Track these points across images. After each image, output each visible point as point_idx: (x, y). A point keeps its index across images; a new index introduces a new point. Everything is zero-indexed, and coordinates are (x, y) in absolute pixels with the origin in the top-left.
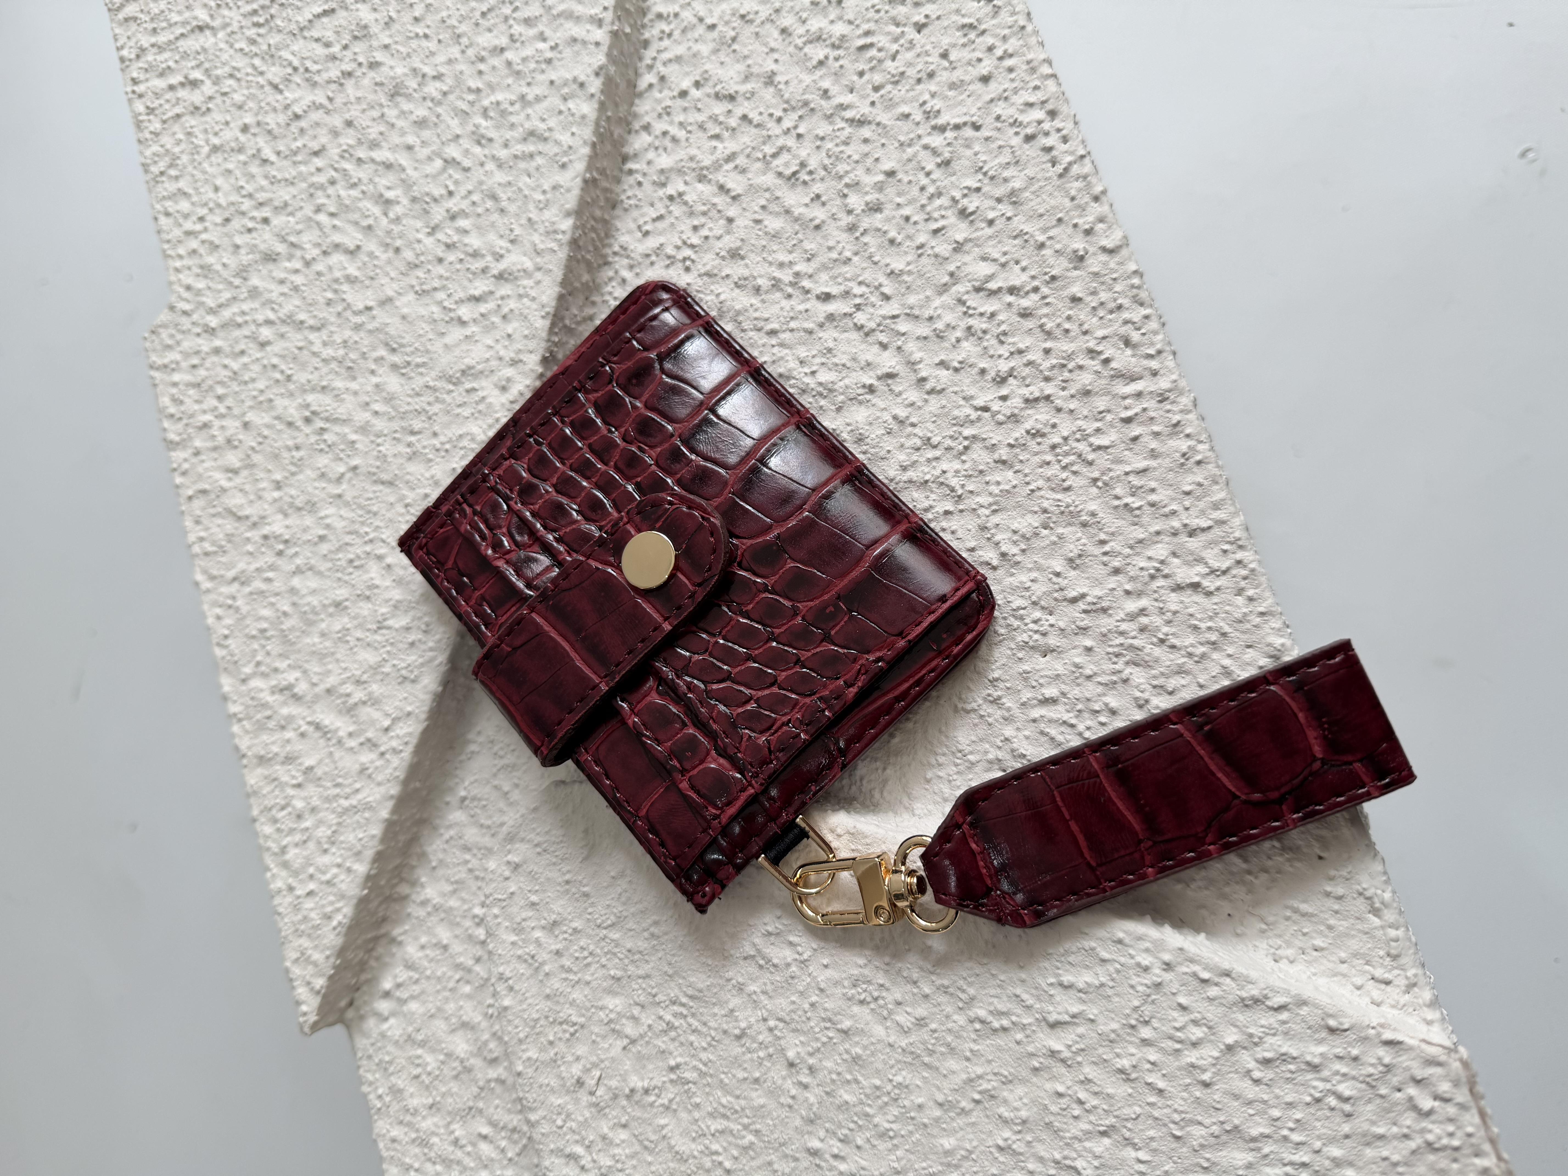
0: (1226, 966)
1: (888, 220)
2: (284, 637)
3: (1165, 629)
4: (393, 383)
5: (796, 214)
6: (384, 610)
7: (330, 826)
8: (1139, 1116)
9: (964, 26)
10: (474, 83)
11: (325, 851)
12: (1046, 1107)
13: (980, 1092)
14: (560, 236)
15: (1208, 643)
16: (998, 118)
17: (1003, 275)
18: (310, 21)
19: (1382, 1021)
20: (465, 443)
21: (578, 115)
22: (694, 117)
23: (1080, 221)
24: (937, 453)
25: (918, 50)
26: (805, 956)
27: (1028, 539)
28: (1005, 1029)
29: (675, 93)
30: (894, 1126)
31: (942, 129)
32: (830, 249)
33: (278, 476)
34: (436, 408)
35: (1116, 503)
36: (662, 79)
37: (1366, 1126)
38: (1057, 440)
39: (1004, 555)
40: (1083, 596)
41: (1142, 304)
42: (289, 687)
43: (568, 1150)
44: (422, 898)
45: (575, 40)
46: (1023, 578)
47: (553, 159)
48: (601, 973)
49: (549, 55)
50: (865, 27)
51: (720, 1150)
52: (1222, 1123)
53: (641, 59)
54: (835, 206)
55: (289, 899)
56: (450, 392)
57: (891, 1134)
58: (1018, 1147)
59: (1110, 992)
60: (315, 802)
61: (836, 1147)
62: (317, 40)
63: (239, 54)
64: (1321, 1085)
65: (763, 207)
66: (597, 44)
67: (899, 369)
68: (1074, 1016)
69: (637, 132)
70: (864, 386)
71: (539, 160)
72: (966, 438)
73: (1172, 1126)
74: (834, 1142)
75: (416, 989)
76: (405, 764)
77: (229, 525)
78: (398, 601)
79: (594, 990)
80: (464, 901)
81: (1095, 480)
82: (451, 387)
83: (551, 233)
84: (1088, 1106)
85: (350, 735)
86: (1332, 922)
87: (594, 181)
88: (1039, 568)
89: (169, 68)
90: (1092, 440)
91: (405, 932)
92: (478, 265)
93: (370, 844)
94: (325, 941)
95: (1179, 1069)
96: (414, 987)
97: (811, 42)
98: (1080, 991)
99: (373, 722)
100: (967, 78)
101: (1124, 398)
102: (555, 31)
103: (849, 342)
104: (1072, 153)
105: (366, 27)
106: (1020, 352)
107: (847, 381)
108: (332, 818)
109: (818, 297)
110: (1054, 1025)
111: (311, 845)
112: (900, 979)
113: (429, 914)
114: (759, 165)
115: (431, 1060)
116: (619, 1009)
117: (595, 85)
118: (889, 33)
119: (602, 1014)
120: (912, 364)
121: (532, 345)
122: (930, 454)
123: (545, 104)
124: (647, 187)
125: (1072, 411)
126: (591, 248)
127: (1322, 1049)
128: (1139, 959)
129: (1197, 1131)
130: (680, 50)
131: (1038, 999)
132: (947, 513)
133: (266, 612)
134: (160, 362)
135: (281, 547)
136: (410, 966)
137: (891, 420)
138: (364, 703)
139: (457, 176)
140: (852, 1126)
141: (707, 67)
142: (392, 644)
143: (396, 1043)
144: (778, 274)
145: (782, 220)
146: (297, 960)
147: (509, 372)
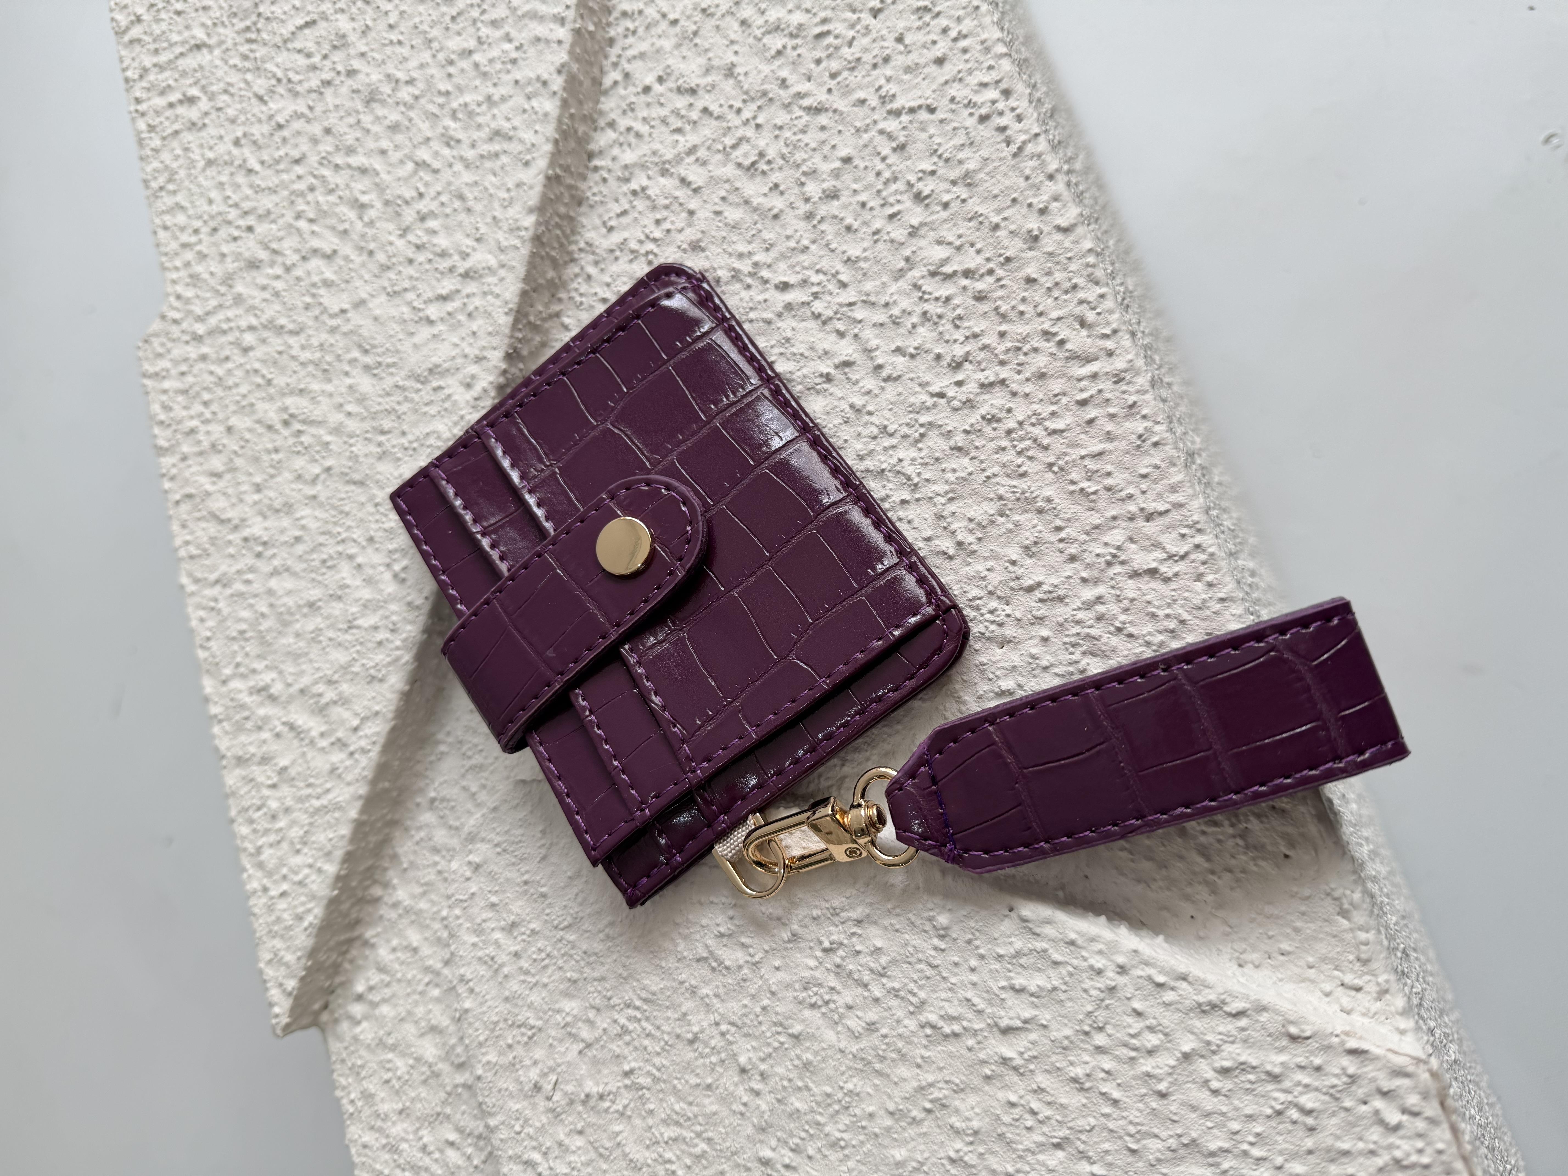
0: (1182, 969)
1: (845, 207)
2: (262, 639)
3: (1123, 618)
4: (365, 384)
5: (755, 204)
6: (354, 609)
7: (302, 826)
8: (1093, 1128)
9: (919, 9)
10: (443, 87)
11: (298, 852)
12: (998, 1118)
13: (931, 1101)
14: (523, 233)
15: (1166, 631)
16: (953, 99)
17: (958, 259)
18: (293, 33)
19: (1348, 1028)
20: (432, 441)
21: (541, 112)
22: (657, 112)
23: (1035, 201)
24: (894, 441)
25: (874, 35)
26: (757, 958)
27: (984, 527)
28: (956, 1035)
29: (639, 90)
30: (845, 1136)
31: (897, 113)
32: (788, 238)
33: (258, 479)
34: (405, 407)
35: (1072, 488)
36: (627, 75)
37: (1330, 1141)
38: (1012, 424)
39: (960, 544)
40: (1039, 584)
41: (1097, 283)
42: (266, 688)
43: (525, 1157)
44: (394, 899)
45: (538, 39)
46: (980, 567)
47: (517, 157)
48: (557, 975)
49: (514, 55)
50: (822, 15)
51: (674, 1158)
52: (1180, 1136)
53: (606, 57)
54: (793, 195)
55: (264, 900)
56: (418, 391)
57: (842, 1143)
58: (970, 1159)
59: (1063, 996)
60: (289, 802)
61: (788, 1157)
62: (299, 51)
63: (233, 71)
64: (1282, 1097)
65: (723, 199)
66: (560, 42)
67: (856, 356)
68: (1026, 1022)
69: (602, 129)
70: (821, 375)
71: (504, 159)
72: (922, 425)
73: (1127, 1138)
74: (785, 1151)
75: (387, 992)
76: (373, 764)
77: (213, 528)
78: (368, 601)
79: (551, 993)
80: (433, 903)
81: (1051, 465)
82: (419, 386)
83: (515, 229)
84: (1041, 1117)
85: (322, 735)
86: (1299, 924)
87: (557, 178)
88: (995, 557)
89: (169, 86)
90: (1047, 424)
91: (378, 935)
92: (444, 264)
93: (340, 844)
94: (297, 942)
95: (1135, 1078)
96: (386, 990)
97: (769, 32)
98: (1032, 995)
99: (342, 722)
100: (922, 61)
101: (1080, 380)
102: (520, 31)
103: (807, 331)
104: (1026, 132)
105: (344, 36)
106: (975, 336)
107: (805, 371)
108: (304, 818)
109: (777, 287)
110: (1007, 1031)
111: (285, 845)
112: (851, 982)
113: (400, 916)
114: (719, 157)
115: (401, 1065)
116: (575, 1012)
117: (558, 83)
118: (845, 20)
119: (559, 1017)
120: (868, 352)
121: (495, 341)
122: (887, 442)
123: (510, 103)
124: (612, 182)
125: (1027, 395)
126: (556, 245)
127: (1283, 1058)
128: (1092, 961)
129: (1154, 1145)
130: (644, 46)
131: (990, 1003)
132: (904, 502)
133: (245, 614)
134: (151, 370)
135: (260, 549)
136: (382, 969)
137: (848, 409)
138: (335, 703)
139: (428, 177)
140: (803, 1135)
141: (670, 62)
142: (361, 644)
143: (369, 1046)
144: (737, 265)
145: (741, 210)
146: (270, 962)
147: (473, 369)
